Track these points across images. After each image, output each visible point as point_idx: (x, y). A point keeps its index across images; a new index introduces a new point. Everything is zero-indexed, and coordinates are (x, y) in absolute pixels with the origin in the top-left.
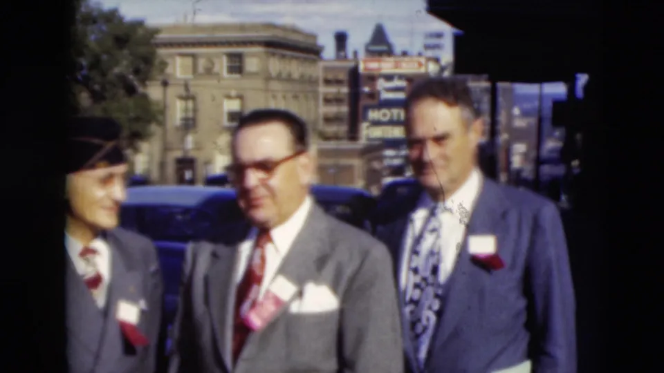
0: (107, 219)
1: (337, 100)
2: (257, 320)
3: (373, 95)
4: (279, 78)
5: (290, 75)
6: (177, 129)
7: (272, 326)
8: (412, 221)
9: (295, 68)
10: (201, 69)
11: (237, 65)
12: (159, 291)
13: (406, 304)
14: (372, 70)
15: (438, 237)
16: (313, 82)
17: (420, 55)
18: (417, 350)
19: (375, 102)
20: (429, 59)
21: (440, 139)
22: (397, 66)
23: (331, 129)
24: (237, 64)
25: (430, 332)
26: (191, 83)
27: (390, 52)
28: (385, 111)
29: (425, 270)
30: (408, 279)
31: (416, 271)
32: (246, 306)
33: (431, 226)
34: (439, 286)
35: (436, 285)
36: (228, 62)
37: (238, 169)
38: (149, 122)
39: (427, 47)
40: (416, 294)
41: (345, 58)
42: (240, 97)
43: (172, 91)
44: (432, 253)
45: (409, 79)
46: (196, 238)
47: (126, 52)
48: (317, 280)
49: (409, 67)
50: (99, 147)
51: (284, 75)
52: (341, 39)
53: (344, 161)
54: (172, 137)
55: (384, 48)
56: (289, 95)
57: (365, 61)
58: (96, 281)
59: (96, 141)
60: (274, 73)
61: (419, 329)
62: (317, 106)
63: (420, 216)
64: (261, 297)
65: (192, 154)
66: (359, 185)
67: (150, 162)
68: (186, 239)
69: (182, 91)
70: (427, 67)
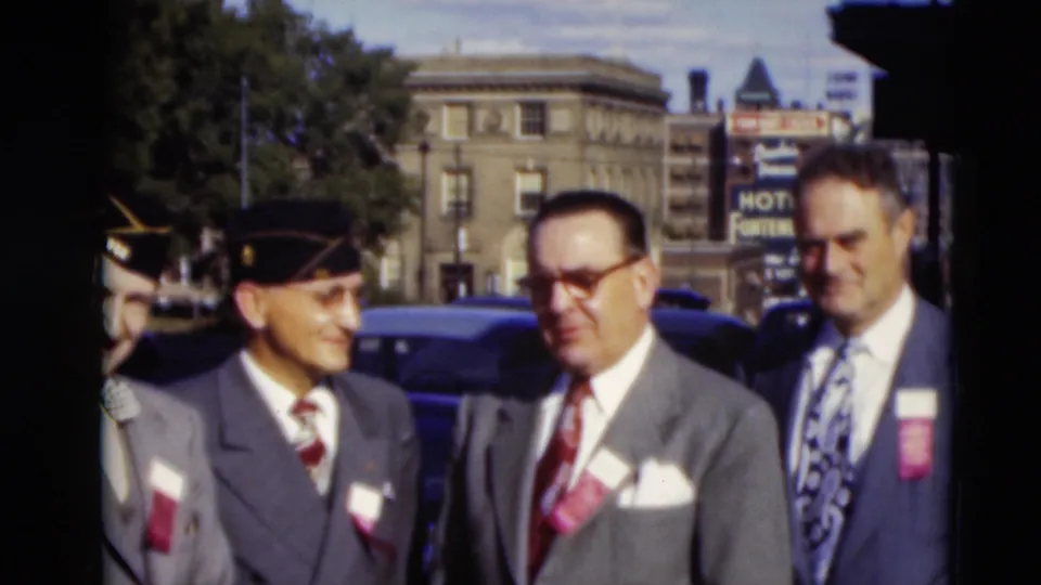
0: (332, 358)
1: (689, 177)
2: (567, 518)
3: (748, 169)
4: (602, 141)
5: (618, 137)
6: (444, 219)
7: (590, 527)
8: (809, 366)
9: (627, 127)
10: (480, 126)
11: (536, 120)
13: (798, 496)
14: (747, 130)
15: (849, 391)
16: (653, 147)
17: (820, 107)
18: (813, 567)
19: (750, 181)
20: (833, 115)
21: (848, 241)
22: (784, 124)
23: (683, 222)
24: (538, 119)
25: (834, 538)
26: (464, 147)
27: (773, 103)
28: (766, 195)
29: (827, 444)
30: (801, 457)
31: (813, 444)
32: (550, 497)
33: (837, 375)
34: (849, 467)
35: (844, 466)
36: (523, 116)
37: (539, 283)
38: (398, 208)
39: (831, 95)
40: (814, 480)
41: (705, 111)
42: (542, 171)
43: (435, 160)
44: (841, 417)
45: (802, 144)
46: (475, 388)
47: (363, 98)
48: (661, 455)
49: (803, 127)
50: (318, 247)
51: (610, 137)
52: (698, 82)
53: (704, 272)
54: (436, 231)
55: (764, 96)
56: (618, 169)
57: (735, 117)
58: (315, 453)
59: (315, 238)
60: (594, 136)
61: (818, 533)
62: (660, 186)
63: (821, 358)
64: (573, 483)
65: (466, 258)
66: (726, 308)
67: (402, 270)
68: (460, 388)
69: (450, 160)
70: (830, 126)
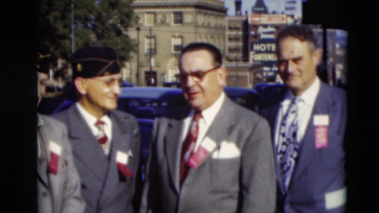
0: (111, 104)
1: (236, 39)
3: (256, 36)
4: (203, 26)
5: (209, 24)
6: (146, 55)
7: (202, 166)
8: (281, 106)
9: (213, 21)
10: (159, 21)
11: (179, 19)
12: (139, 146)
13: (278, 154)
14: (256, 21)
15: (297, 116)
16: (222, 28)
17: (283, 13)
18: (284, 180)
19: (257, 40)
20: (288, 16)
21: (296, 60)
22: (270, 19)
23: (233, 55)
24: (180, 18)
25: (291, 170)
26: (154, 29)
27: (266, 12)
28: (263, 45)
29: (289, 135)
30: (279, 140)
31: (283, 135)
32: (187, 154)
33: (292, 110)
34: (297, 143)
35: (295, 143)
36: (174, 17)
38: (129, 51)
39: (287, 9)
40: (284, 148)
41: (241, 15)
42: (181, 37)
43: (143, 34)
44: (293, 125)
45: (277, 27)
46: (159, 116)
47: (116, 11)
48: (228, 140)
49: (277, 20)
50: (106, 64)
51: (206, 25)
52: (238, 5)
53: (241, 74)
54: (143, 59)
55: (262, 9)
56: (209, 36)
57: (252, 17)
58: (104, 140)
59: (104, 60)
60: (200, 24)
61: (285, 167)
62: (225, 42)
63: (286, 103)
64: (196, 150)
65: (154, 69)
66: (250, 87)
67: (131, 73)
68: (153, 117)
69: (148, 33)
70: (287, 20)
